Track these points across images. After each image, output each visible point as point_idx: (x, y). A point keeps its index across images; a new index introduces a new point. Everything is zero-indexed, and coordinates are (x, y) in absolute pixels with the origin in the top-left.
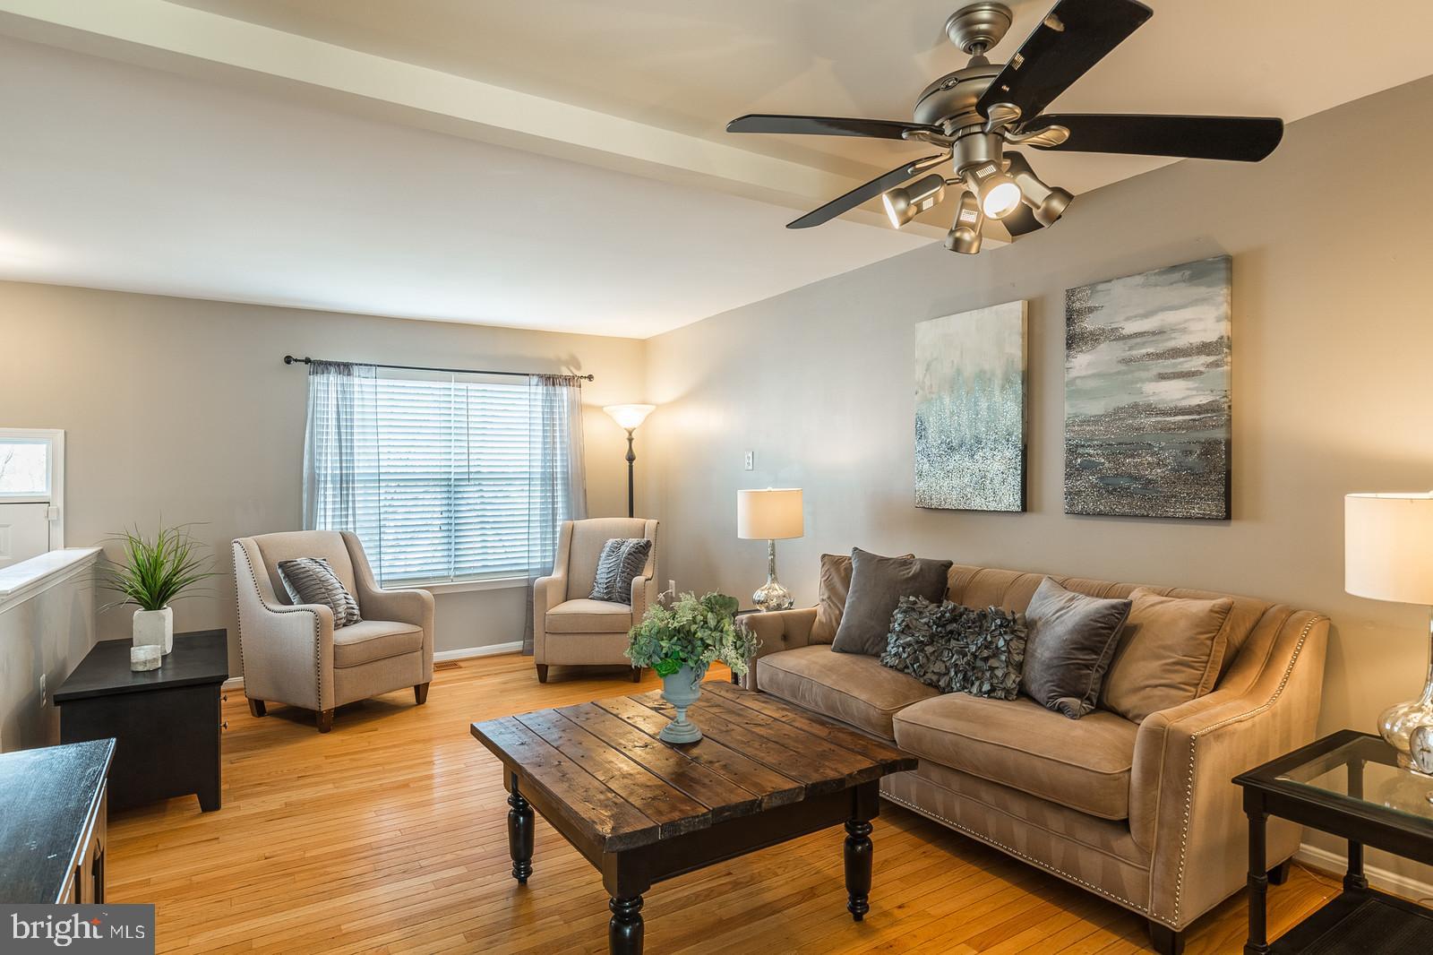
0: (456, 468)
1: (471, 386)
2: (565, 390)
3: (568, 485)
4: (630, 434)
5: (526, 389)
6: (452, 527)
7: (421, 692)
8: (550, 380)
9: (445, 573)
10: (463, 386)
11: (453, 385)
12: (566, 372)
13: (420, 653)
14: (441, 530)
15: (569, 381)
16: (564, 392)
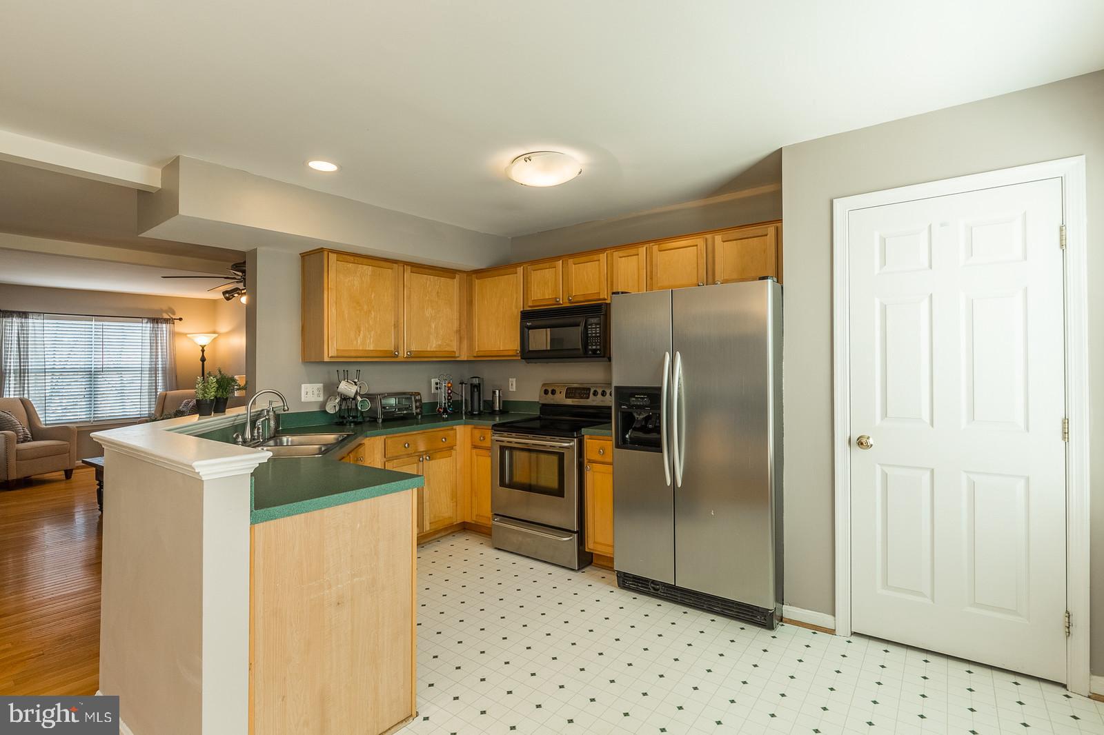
0: (95, 364)
1: (105, 323)
2: (164, 325)
3: (166, 373)
4: (203, 348)
5: (141, 325)
6: (92, 395)
7: (68, 474)
8: (155, 320)
9: (88, 420)
10: (101, 323)
11: (93, 323)
12: (166, 316)
13: (68, 454)
14: (84, 398)
15: (166, 321)
16: (164, 327)
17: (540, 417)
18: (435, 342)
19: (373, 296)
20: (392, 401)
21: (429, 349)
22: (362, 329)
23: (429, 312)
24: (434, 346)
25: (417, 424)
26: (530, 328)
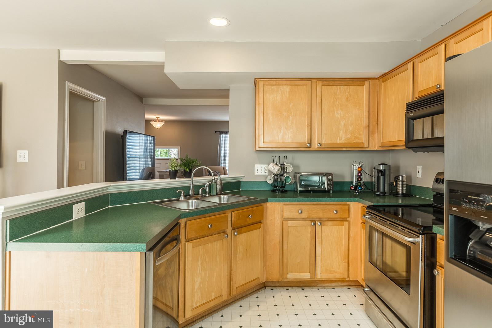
17: (433, 204)
18: (344, 136)
19: (291, 106)
20: (316, 178)
21: (338, 142)
22: (282, 129)
23: (338, 114)
24: (343, 139)
25: (329, 197)
26: (414, 119)
